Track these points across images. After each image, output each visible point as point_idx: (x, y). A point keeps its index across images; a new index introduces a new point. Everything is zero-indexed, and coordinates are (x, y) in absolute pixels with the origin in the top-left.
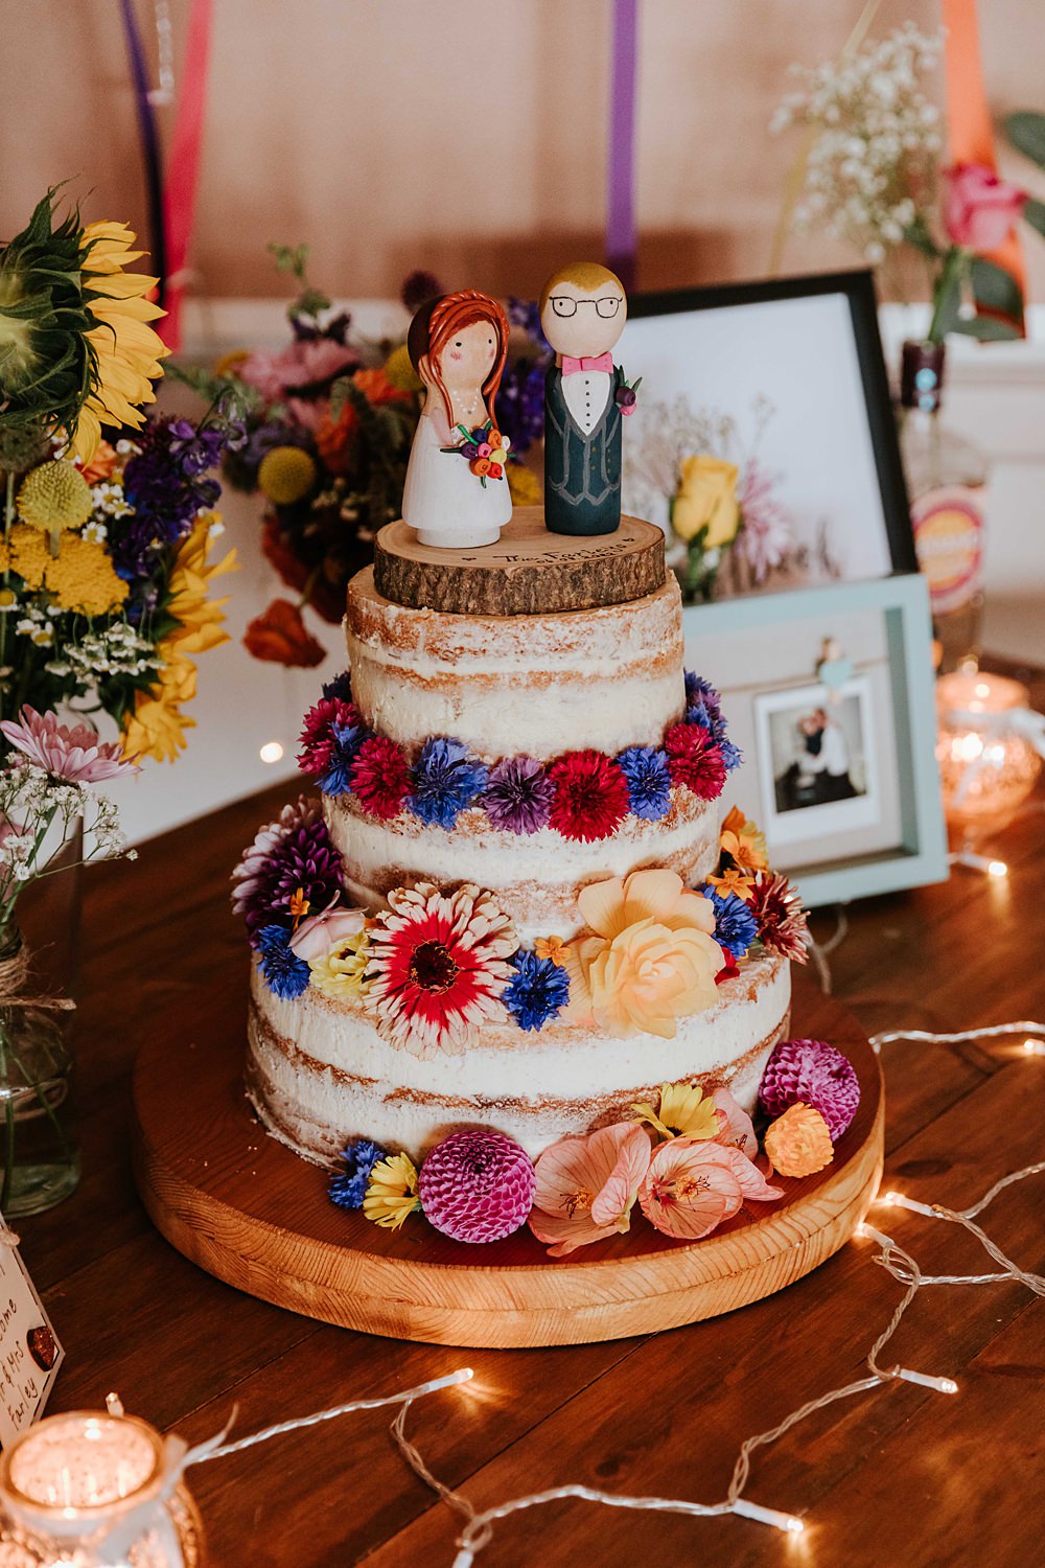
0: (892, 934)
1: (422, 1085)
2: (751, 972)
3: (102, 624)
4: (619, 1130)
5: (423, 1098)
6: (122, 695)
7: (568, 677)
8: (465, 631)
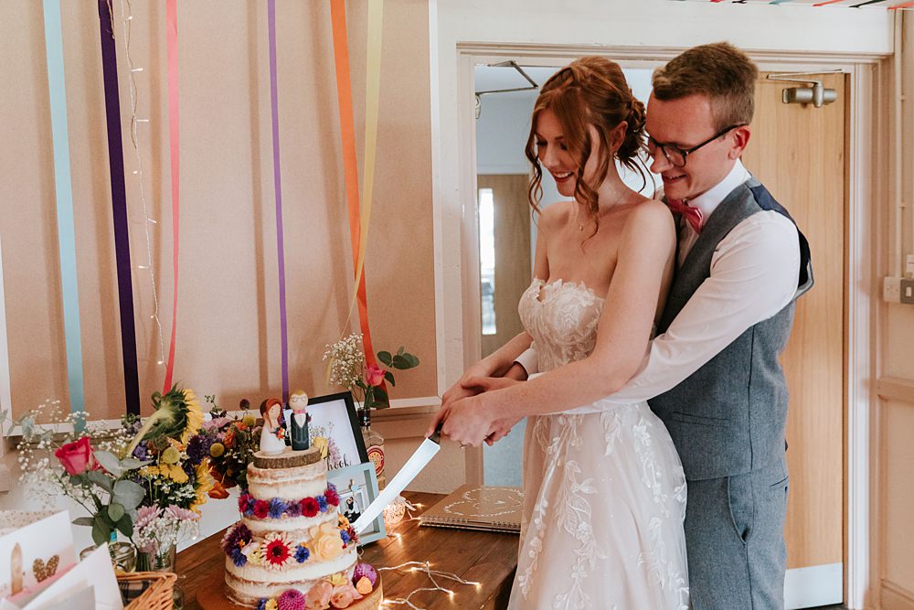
0: (375, 551)
1: (276, 581)
2: (349, 547)
3: (184, 485)
4: (323, 585)
5: (277, 584)
6: (186, 503)
7: (303, 481)
8: (279, 472)
